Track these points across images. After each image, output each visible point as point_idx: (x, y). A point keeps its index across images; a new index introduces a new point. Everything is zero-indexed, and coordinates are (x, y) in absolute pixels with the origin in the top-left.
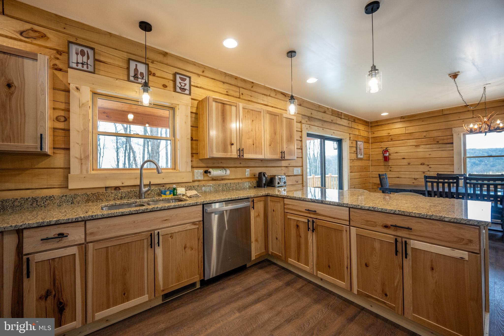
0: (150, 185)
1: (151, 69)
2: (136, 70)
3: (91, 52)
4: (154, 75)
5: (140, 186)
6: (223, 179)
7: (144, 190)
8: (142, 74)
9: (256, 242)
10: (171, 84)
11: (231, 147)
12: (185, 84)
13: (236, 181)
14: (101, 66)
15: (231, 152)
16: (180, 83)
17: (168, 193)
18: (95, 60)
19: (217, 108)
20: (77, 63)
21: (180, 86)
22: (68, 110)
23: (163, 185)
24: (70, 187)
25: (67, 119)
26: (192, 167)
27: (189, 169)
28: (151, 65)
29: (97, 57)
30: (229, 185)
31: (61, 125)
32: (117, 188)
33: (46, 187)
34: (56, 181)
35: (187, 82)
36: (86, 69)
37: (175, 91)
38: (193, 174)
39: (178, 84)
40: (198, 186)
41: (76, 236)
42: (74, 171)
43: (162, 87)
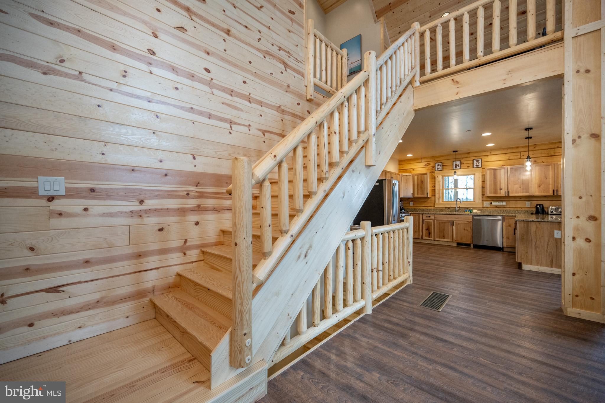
0: (459, 208)
1: (462, 162)
2: (456, 164)
3: (441, 164)
4: (464, 164)
5: (456, 208)
6: (504, 207)
7: (457, 209)
8: (458, 165)
9: (507, 239)
10: (471, 165)
11: (500, 191)
12: (479, 163)
13: (516, 209)
14: (445, 167)
15: (500, 193)
16: (476, 163)
17: (468, 211)
18: (442, 166)
19: (490, 173)
20: (438, 168)
21: (476, 164)
22: (435, 184)
23: (467, 208)
24: (436, 207)
25: (435, 186)
26: (483, 201)
27: (481, 201)
28: (462, 160)
29: (443, 165)
30: (508, 211)
31: (433, 188)
32: (449, 208)
33: (430, 206)
34: (432, 205)
35: (480, 161)
36: (440, 170)
37: (473, 168)
38: (483, 204)
39: (475, 164)
40: (486, 210)
41: (432, 217)
42: (437, 202)
43: (467, 167)
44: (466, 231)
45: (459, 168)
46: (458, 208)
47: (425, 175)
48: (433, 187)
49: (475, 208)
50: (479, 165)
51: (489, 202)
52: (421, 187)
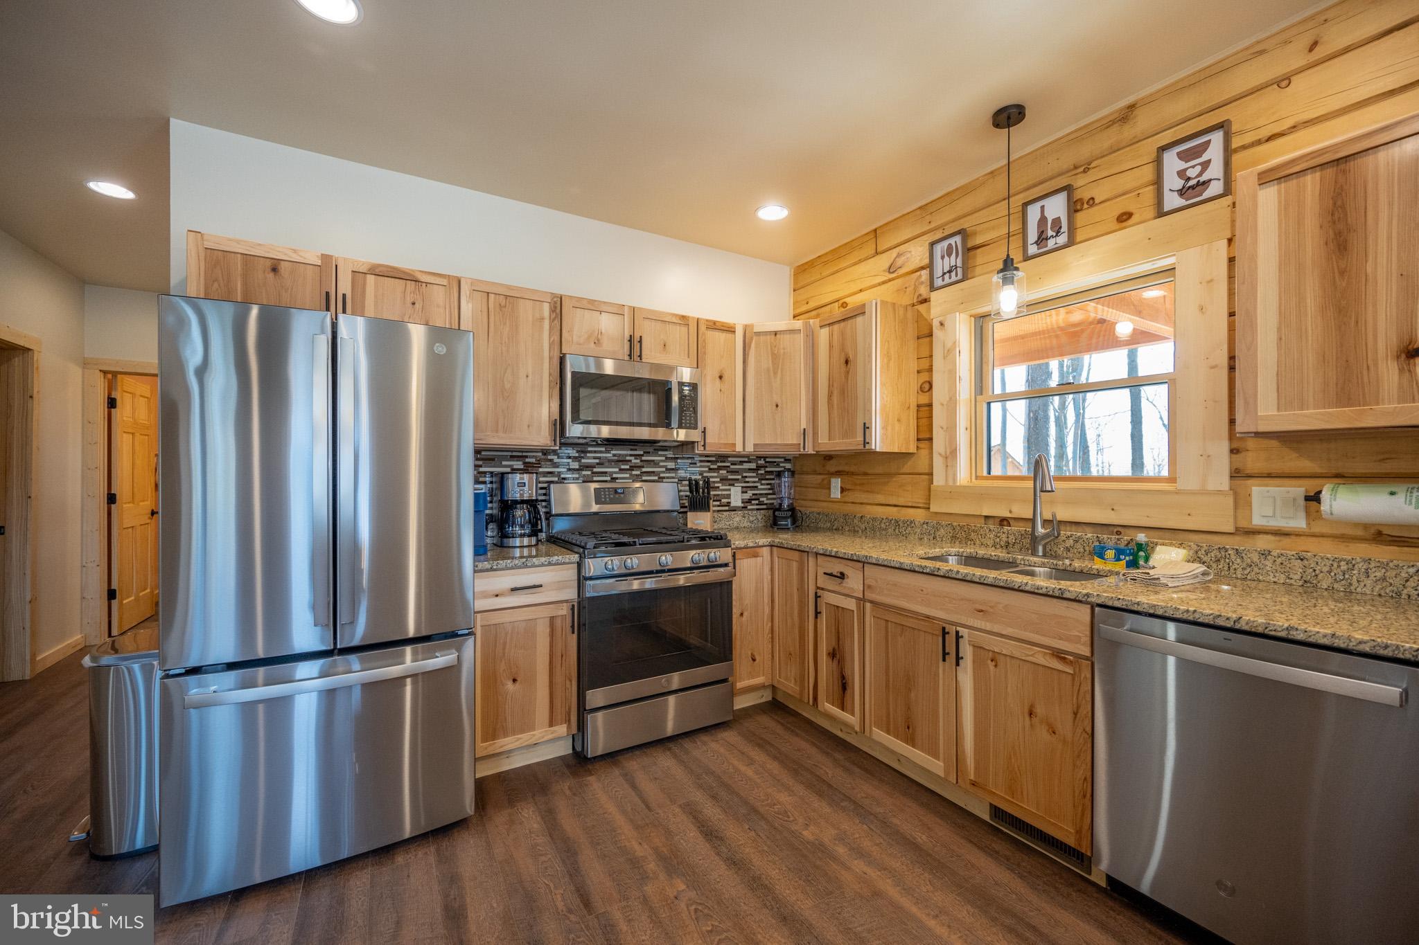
1: (1079, 195)
2: (1042, 221)
3: (959, 241)
4: (1092, 202)
8: (1055, 223)
11: (1406, 372)
12: (1206, 165)
15: (1408, 397)
16: (1181, 174)
17: (1110, 554)
18: (967, 251)
20: (944, 274)
21: (1179, 184)
22: (931, 368)
23: (1118, 529)
24: (934, 508)
25: (928, 384)
26: (1237, 474)
27: (1221, 481)
28: (1080, 181)
29: (969, 244)
31: (924, 399)
32: (1003, 521)
33: (910, 505)
34: (919, 496)
35: (1214, 150)
36: (954, 278)
37: (1161, 213)
38: (1241, 502)
39: (1172, 182)
40: (1265, 554)
41: (854, 582)
42: (938, 480)
43: (1115, 225)
44: (1043, 734)
45: (1062, 239)
46: (1046, 522)
47: (859, 319)
48: (921, 389)
49: (1174, 534)
50: (1206, 183)
51: (1298, 490)
52: (843, 392)
